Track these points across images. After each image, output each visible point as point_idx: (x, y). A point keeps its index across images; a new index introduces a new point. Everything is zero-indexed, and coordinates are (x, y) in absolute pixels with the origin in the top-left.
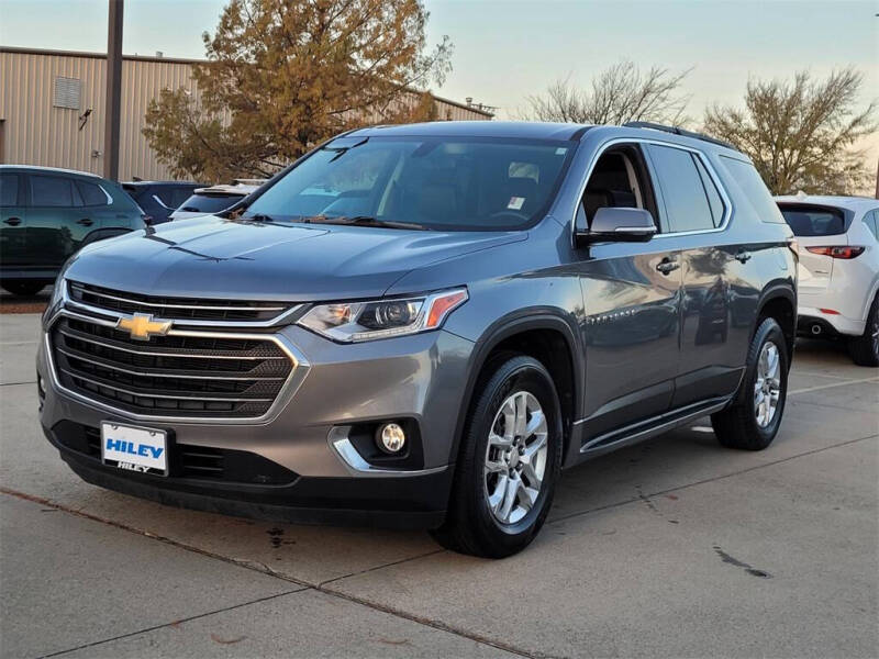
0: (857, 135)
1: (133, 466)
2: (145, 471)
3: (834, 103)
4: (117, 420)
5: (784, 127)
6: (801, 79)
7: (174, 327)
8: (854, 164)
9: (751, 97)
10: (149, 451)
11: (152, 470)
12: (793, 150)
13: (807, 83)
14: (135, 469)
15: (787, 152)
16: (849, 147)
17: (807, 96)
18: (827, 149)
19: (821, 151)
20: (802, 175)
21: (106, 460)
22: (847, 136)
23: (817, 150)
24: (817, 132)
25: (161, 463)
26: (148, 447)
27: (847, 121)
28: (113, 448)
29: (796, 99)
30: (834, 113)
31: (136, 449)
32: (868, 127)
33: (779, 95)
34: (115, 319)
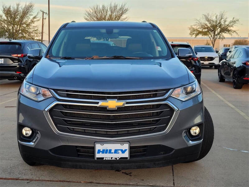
0: (35, 21)
1: (112, 158)
2: (118, 159)
3: (27, 12)
4: (102, 142)
5: (14, 19)
6: (18, 5)
7: (127, 103)
8: (36, 29)
9: (4, 10)
10: (120, 152)
11: (121, 158)
12: (17, 26)
13: (20, 6)
14: (113, 159)
15: (16, 26)
16: (33, 25)
17: (21, 10)
18: (28, 25)
19: (26, 26)
20: (21, 33)
21: (98, 158)
22: (32, 22)
23: (25, 26)
24: (24, 21)
25: (126, 155)
26: (119, 150)
27: (31, 17)
28: (101, 153)
29: (17, 11)
30: (28, 15)
31: (113, 151)
32: (37, 19)
33: (12, 9)
34: (98, 103)
